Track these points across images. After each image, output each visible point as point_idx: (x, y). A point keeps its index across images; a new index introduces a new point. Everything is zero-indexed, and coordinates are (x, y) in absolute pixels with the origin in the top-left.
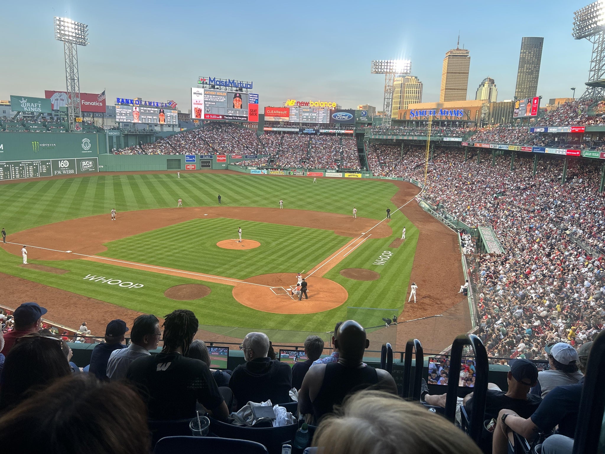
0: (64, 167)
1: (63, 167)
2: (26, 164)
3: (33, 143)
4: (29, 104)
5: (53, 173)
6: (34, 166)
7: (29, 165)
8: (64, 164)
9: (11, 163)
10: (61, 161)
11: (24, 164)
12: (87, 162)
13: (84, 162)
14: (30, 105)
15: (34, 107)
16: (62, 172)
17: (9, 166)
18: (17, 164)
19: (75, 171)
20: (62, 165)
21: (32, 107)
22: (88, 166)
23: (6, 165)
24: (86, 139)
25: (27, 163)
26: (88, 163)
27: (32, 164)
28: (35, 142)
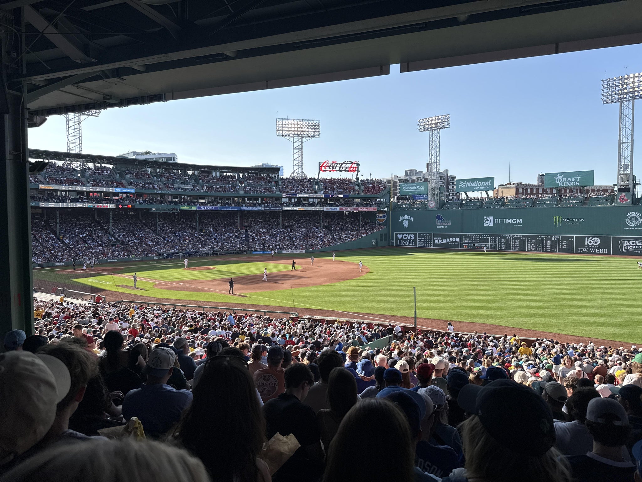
0: (593, 245)
1: (591, 244)
2: (543, 238)
3: (555, 217)
4: (565, 179)
5: (577, 250)
6: (552, 241)
7: (547, 239)
8: (593, 241)
9: (528, 236)
10: (589, 237)
11: (541, 238)
12: (631, 242)
13: (626, 242)
14: (567, 180)
15: (571, 182)
16: (589, 250)
17: (526, 239)
18: (533, 238)
19: (609, 251)
20: (590, 242)
21: (569, 182)
22: (633, 247)
23: (523, 237)
24: (634, 213)
25: (545, 237)
26: (633, 243)
27: (550, 239)
28: (558, 217)
